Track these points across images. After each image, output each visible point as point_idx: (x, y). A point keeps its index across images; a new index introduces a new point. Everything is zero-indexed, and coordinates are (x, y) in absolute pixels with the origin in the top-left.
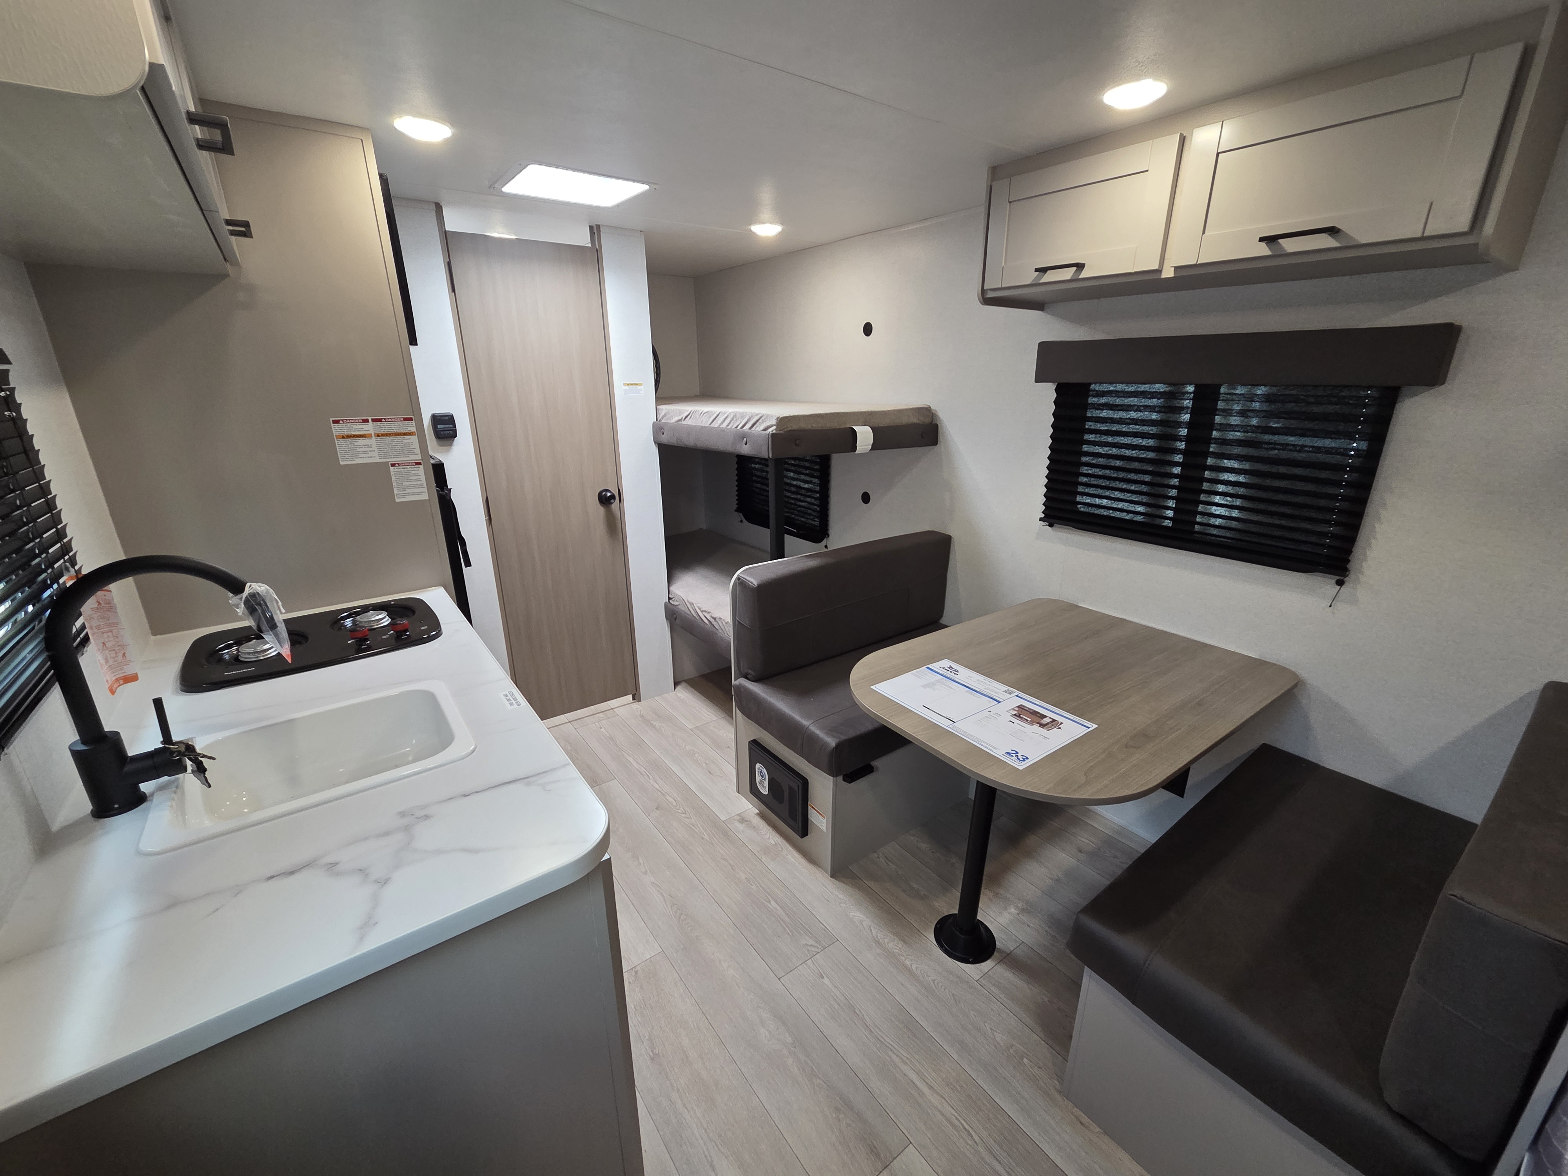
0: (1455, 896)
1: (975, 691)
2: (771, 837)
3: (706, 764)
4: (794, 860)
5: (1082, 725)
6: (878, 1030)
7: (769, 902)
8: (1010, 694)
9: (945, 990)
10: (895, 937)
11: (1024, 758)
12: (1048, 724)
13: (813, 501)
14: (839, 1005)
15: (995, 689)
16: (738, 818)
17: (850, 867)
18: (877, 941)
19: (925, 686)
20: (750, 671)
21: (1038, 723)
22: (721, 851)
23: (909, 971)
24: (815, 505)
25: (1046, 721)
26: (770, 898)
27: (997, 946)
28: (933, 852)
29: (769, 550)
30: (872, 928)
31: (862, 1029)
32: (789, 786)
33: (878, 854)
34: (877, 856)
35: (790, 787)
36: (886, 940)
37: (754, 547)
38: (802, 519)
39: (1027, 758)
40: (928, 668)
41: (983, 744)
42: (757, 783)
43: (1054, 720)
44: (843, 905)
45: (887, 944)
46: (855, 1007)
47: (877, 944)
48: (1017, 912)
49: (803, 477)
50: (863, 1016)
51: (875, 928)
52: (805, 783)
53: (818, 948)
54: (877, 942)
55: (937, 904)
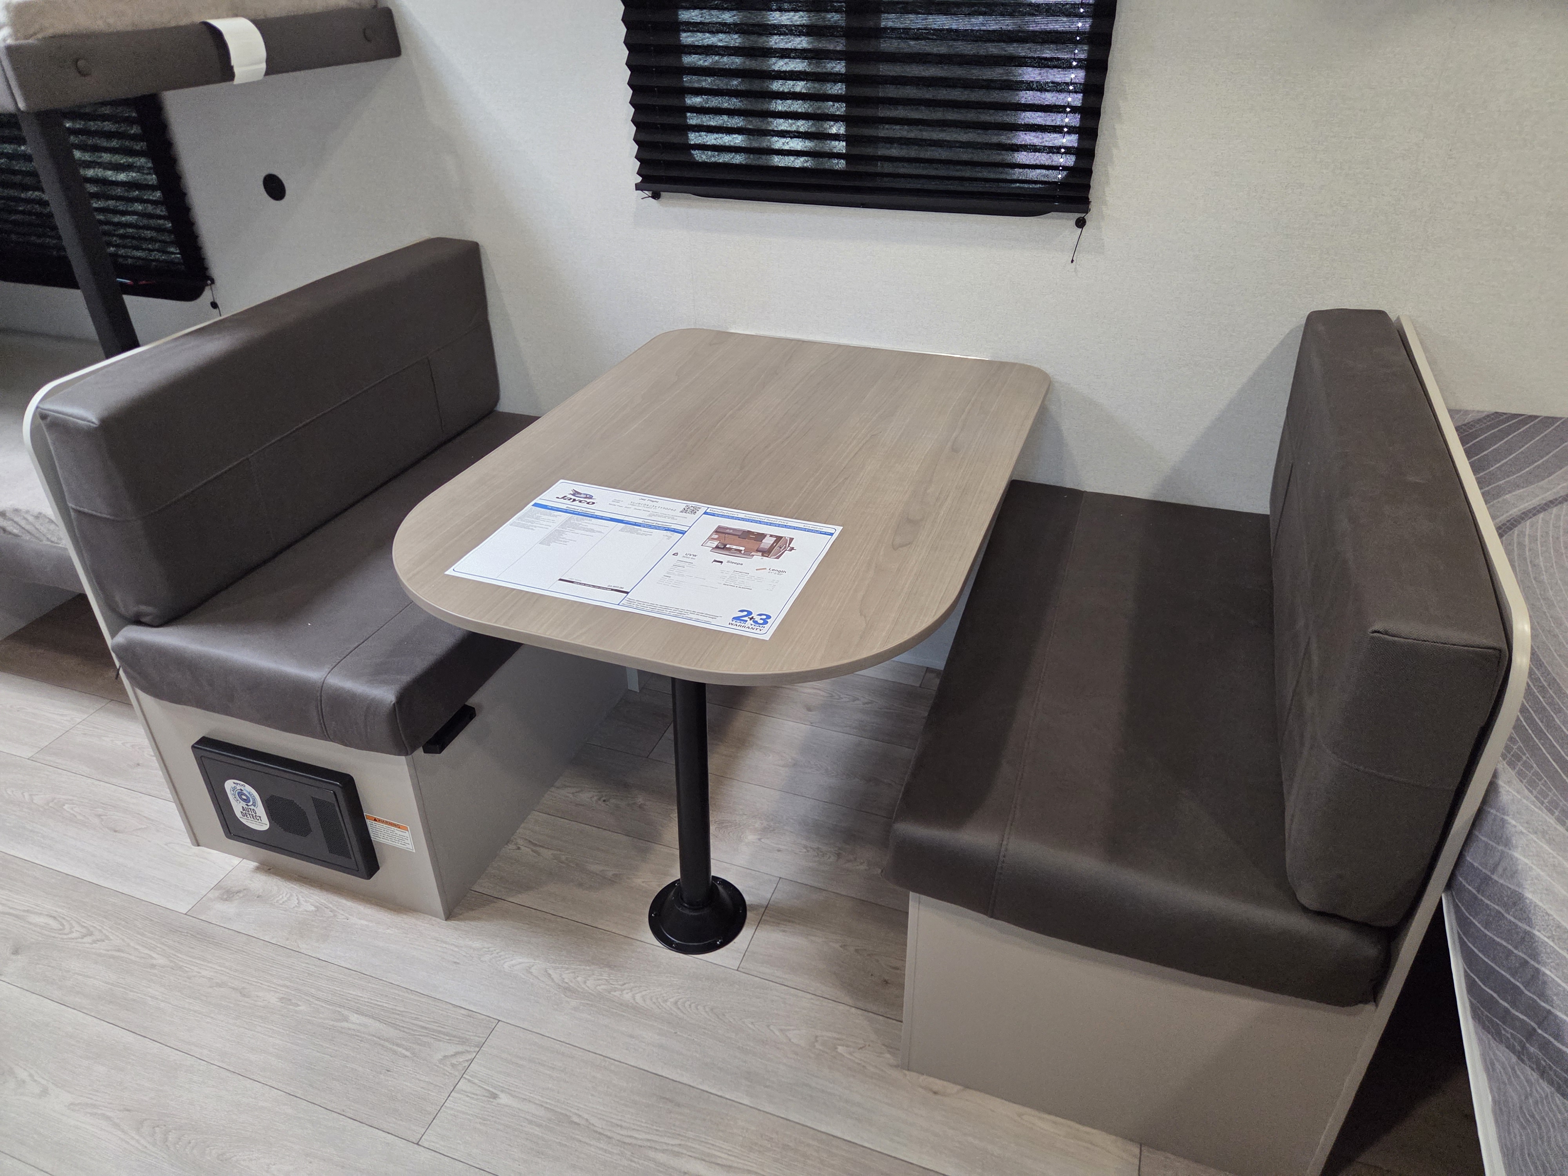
0: (1378, 632)
1: (636, 524)
2: (301, 899)
3: (99, 816)
4: (364, 922)
5: (821, 533)
6: (619, 1130)
7: (346, 1019)
8: (694, 512)
9: (697, 1009)
10: (593, 967)
11: (764, 617)
12: (772, 547)
13: (150, 208)
14: (539, 1126)
15: (665, 512)
16: (217, 893)
17: (476, 888)
18: (565, 988)
19: (546, 541)
20: (143, 608)
21: (758, 551)
22: (204, 973)
23: (636, 1009)
24: (160, 217)
25: (768, 542)
26: (346, 1012)
27: (747, 903)
28: (604, 801)
29: (97, 338)
30: (550, 972)
31: (593, 1142)
32: (314, 799)
33: (516, 844)
34: (514, 847)
35: (319, 804)
36: (579, 979)
37: (59, 338)
38: (139, 254)
39: (769, 617)
40: (536, 505)
41: (691, 616)
42: (238, 815)
43: (779, 538)
44: (487, 958)
45: (583, 986)
46: (568, 1114)
47: (569, 994)
48: (756, 837)
49: (106, 157)
50: (587, 1120)
51: (555, 968)
52: (347, 783)
53: (468, 1052)
54: (568, 990)
55: (639, 881)
